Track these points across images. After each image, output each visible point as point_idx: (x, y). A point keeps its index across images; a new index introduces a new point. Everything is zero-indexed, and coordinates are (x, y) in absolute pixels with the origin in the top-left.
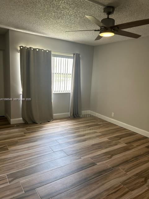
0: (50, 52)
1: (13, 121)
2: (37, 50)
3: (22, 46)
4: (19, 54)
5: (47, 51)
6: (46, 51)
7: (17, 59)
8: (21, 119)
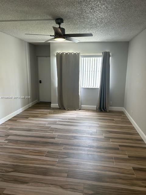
0: (79, 54)
1: (53, 105)
2: (69, 54)
3: (57, 53)
4: (55, 58)
5: (73, 54)
6: (76, 54)
7: (54, 61)
8: (58, 105)
